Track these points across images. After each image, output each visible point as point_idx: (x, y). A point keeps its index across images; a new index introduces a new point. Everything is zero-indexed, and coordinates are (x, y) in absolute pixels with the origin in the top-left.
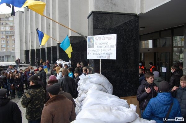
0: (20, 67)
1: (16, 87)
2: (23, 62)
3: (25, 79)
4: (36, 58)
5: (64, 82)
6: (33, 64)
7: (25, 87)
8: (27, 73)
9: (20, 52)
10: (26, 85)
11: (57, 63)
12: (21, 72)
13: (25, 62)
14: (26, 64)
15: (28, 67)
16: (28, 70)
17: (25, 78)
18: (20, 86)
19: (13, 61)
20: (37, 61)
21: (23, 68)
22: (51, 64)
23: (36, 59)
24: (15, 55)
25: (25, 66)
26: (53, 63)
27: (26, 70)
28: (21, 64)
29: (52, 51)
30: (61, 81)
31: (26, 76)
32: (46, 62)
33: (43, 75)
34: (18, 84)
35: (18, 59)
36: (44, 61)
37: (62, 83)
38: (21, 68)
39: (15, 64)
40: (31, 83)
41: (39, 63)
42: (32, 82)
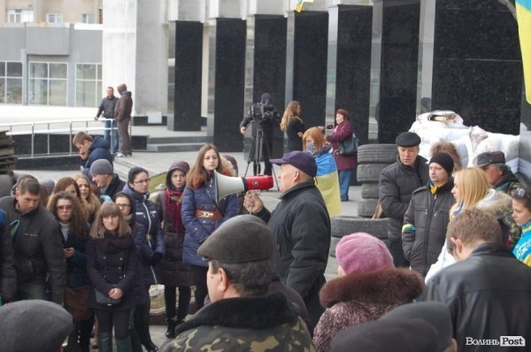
0: (127, 152)
1: (100, 298)
2: (155, 117)
3: (160, 249)
4: (249, 85)
5: (471, 299)
6: (226, 138)
7: (158, 308)
8: (184, 198)
9: (139, 34)
10: (169, 295)
11: (415, 141)
12: (138, 187)
13: (171, 117)
14: (177, 128)
15: (191, 159)
16: (193, 177)
17: (160, 242)
18: (124, 298)
19: (84, 101)
20: (256, 116)
21: (156, 164)
22: (364, 140)
23: (248, 99)
24: (100, 59)
25: (166, 146)
26: (387, 136)
27: (176, 181)
28: (135, 131)
29: (377, 41)
30: (453, 292)
31: (178, 227)
32: (329, 121)
33: (298, 230)
34: (113, 282)
35: (123, 89)
36: (312, 113)
37: (458, 306)
38: (138, 160)
39: (99, 128)
40: (216, 285)
41: (270, 125)
42: (221, 275)
